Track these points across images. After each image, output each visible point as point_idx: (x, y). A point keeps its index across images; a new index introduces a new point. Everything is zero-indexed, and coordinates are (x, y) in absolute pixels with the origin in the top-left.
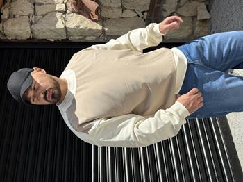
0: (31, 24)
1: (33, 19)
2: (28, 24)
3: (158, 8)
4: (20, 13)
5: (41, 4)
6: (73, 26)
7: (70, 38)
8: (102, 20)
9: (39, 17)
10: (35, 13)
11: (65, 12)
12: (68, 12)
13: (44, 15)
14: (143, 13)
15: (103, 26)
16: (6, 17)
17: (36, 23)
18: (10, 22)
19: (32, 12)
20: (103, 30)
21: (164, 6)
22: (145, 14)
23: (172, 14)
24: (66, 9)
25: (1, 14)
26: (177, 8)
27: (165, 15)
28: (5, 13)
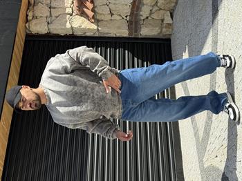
0: (48, 23)
1: (49, 20)
2: (46, 24)
3: (137, 14)
4: (41, 15)
5: (55, 8)
6: (77, 26)
7: (75, 34)
8: (97, 21)
9: (53, 18)
10: (51, 16)
11: (71, 15)
12: (74, 14)
13: (57, 17)
14: (126, 17)
15: (98, 26)
16: (31, 18)
17: (51, 23)
18: (34, 22)
19: (48, 14)
20: (98, 29)
21: (141, 13)
22: (128, 17)
23: (147, 18)
24: (73, 12)
25: (27, 16)
26: (151, 14)
27: (142, 18)
28: (30, 14)
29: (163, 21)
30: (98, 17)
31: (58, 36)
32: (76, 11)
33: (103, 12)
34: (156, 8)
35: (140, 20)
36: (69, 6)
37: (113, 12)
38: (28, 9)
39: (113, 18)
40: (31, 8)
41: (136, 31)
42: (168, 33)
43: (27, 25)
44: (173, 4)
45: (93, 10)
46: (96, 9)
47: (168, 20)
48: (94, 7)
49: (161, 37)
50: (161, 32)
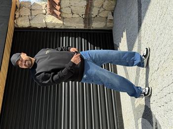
0: (30, 20)
1: (30, 17)
2: (28, 20)
3: (89, 14)
4: (24, 14)
5: (34, 10)
6: (49, 22)
7: (48, 27)
8: (63, 19)
9: (33, 17)
10: (31, 15)
11: (45, 14)
12: (47, 14)
13: (35, 16)
14: (82, 15)
15: (63, 21)
16: (18, 17)
17: (32, 19)
18: (20, 19)
19: (30, 14)
20: (63, 24)
21: (92, 13)
22: (84, 16)
23: (96, 16)
24: (46, 12)
25: (15, 15)
26: (98, 13)
27: (93, 16)
28: (17, 14)
29: (107, 18)
30: (64, 15)
31: (36, 28)
32: (48, 12)
33: (67, 12)
34: (102, 9)
35: (92, 17)
36: (43, 8)
37: (73, 12)
38: (16, 10)
39: (73, 16)
40: (18, 10)
41: (89, 25)
42: (110, 26)
43: (15, 21)
44: (113, 7)
45: (60, 11)
46: (62, 10)
47: (110, 17)
48: (61, 9)
49: (106, 28)
50: (106, 25)
